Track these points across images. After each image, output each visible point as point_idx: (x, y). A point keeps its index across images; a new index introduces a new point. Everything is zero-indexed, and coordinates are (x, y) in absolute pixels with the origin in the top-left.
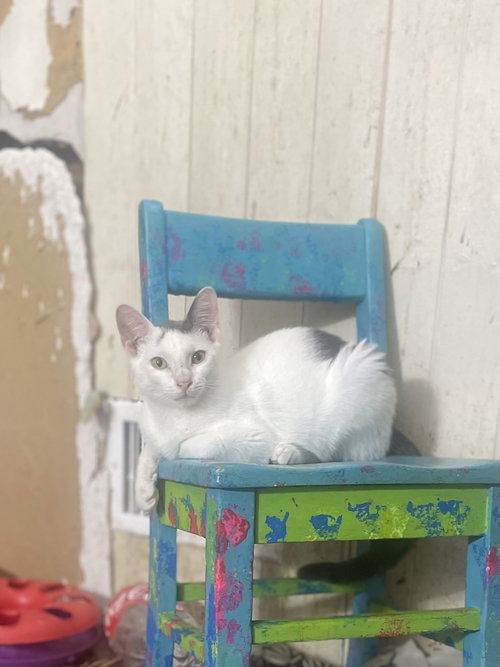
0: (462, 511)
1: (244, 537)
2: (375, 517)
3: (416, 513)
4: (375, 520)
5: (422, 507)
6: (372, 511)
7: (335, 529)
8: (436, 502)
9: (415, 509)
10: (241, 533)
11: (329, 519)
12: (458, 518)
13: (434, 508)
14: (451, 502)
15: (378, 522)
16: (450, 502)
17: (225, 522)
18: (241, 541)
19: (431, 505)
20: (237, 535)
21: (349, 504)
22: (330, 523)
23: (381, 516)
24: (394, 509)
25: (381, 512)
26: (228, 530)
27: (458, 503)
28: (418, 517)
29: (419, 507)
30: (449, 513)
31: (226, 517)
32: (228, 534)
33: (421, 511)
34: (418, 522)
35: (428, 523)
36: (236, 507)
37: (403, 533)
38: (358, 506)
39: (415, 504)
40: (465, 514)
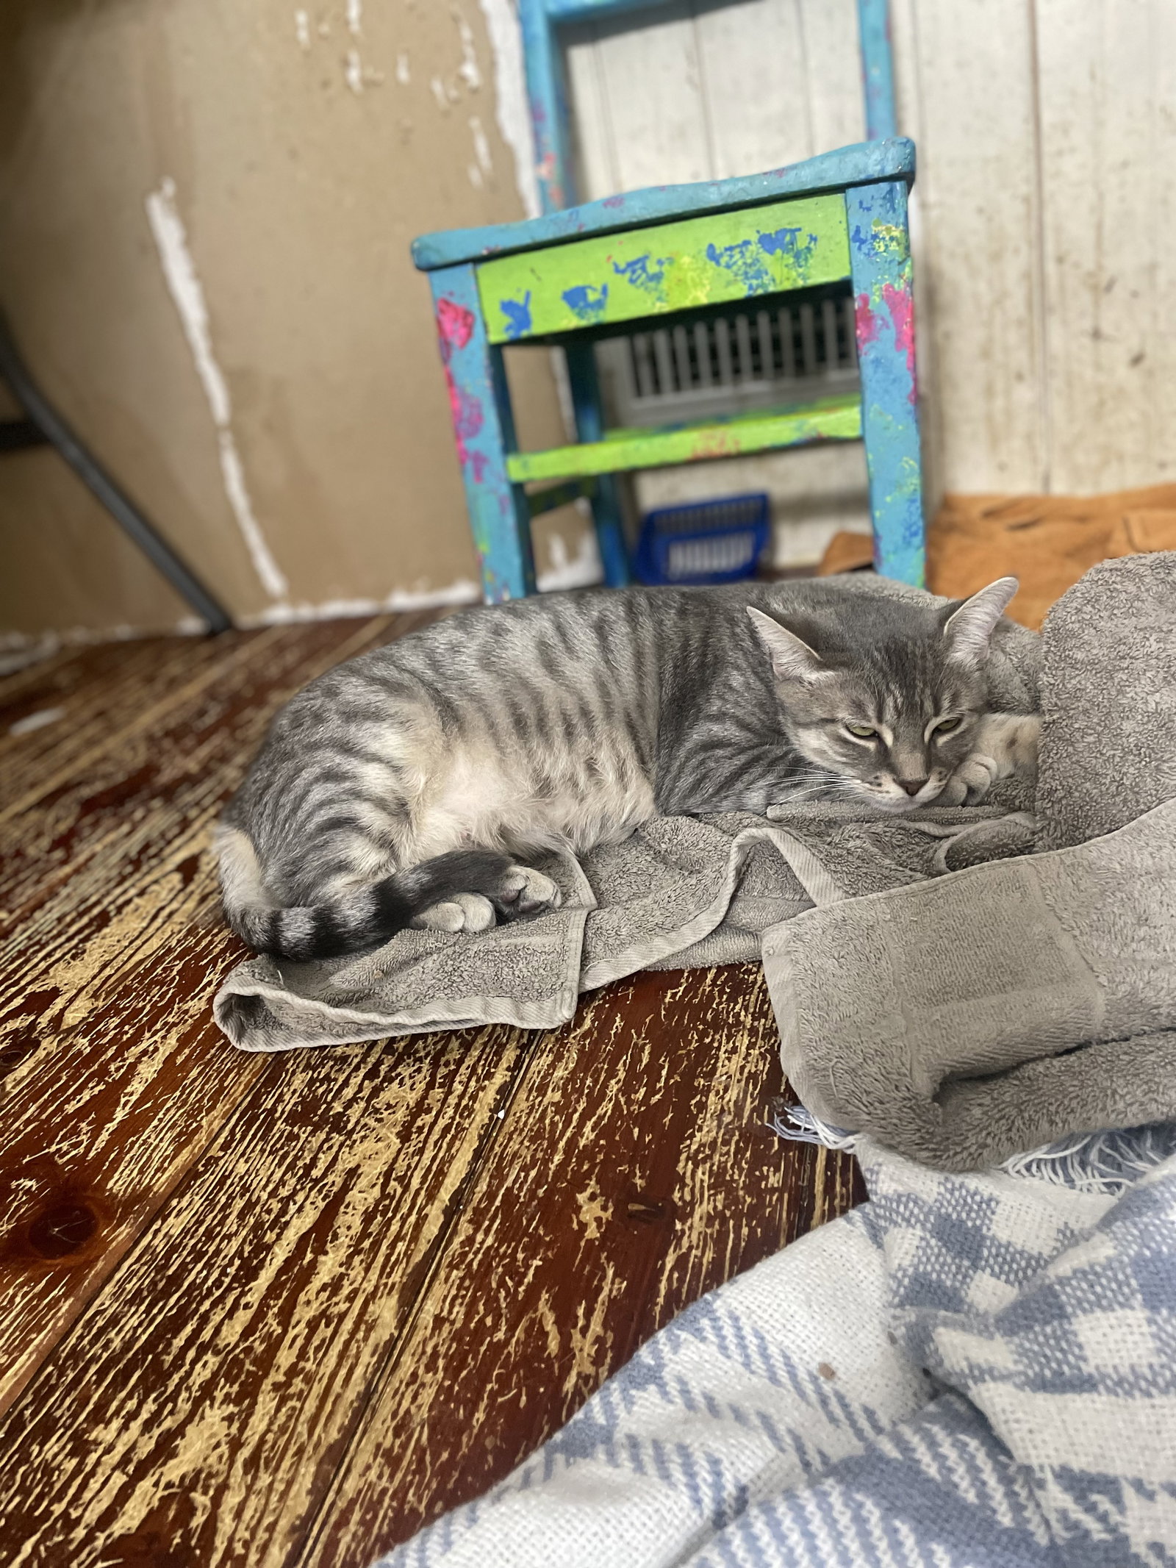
0: (802, 242)
1: (469, 335)
2: (657, 277)
3: (724, 260)
4: (658, 283)
5: (730, 249)
6: (652, 268)
7: (600, 305)
8: (754, 238)
9: (721, 255)
10: (465, 330)
11: (589, 291)
12: (797, 256)
13: (753, 248)
14: (781, 233)
15: (664, 285)
16: (777, 233)
17: (441, 317)
18: (467, 341)
19: (747, 243)
20: (459, 332)
21: (614, 263)
22: (592, 297)
23: (666, 274)
24: (686, 260)
25: (665, 268)
26: (448, 326)
27: (793, 231)
28: (728, 266)
29: (726, 249)
30: (779, 252)
31: (442, 311)
32: (448, 333)
33: (731, 256)
34: (729, 274)
35: (746, 273)
36: (451, 294)
37: (707, 296)
38: (630, 265)
39: (719, 247)
40: (809, 249)
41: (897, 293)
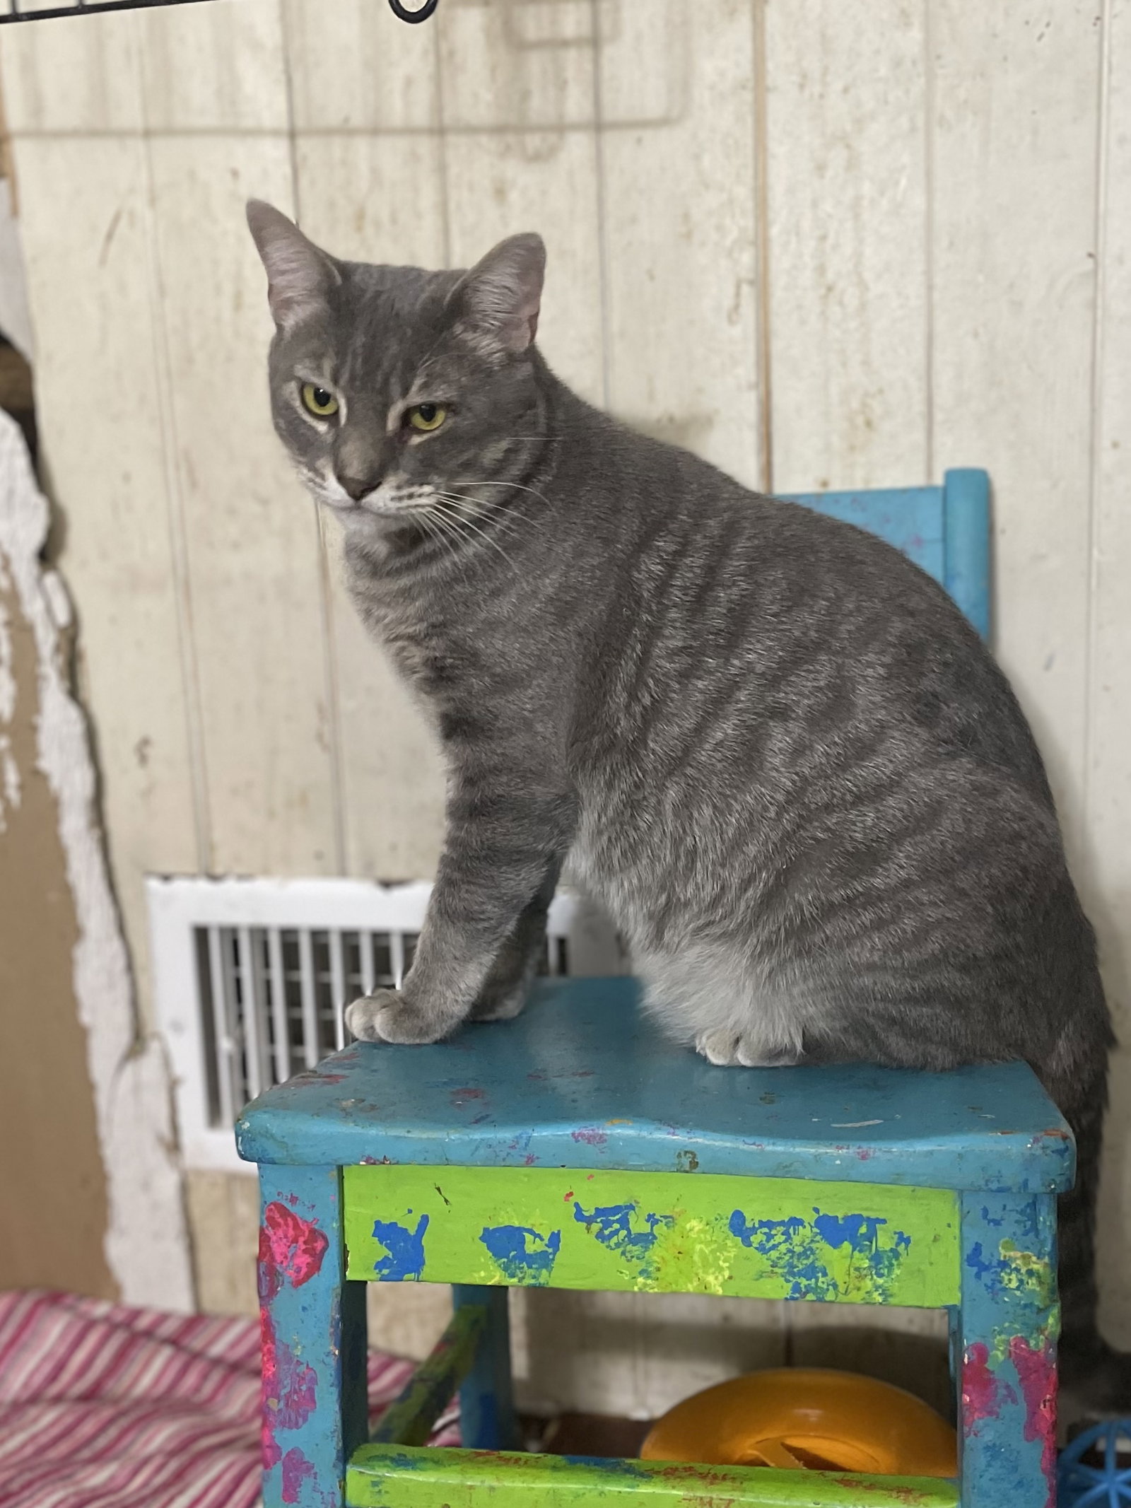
0: (884, 1241)
1: (315, 1267)
2: (647, 1240)
3: (757, 1239)
4: (647, 1249)
5: (769, 1224)
6: (638, 1225)
7: (544, 1260)
8: (809, 1218)
9: (754, 1230)
10: (307, 1259)
11: (528, 1237)
12: (877, 1258)
13: (805, 1232)
14: (855, 1220)
15: (656, 1253)
16: (846, 1218)
17: (270, 1232)
18: (308, 1276)
19: (796, 1222)
20: (297, 1261)
21: (577, 1205)
22: (532, 1246)
23: (660, 1238)
24: (695, 1225)
25: (660, 1229)
26: (277, 1248)
27: (873, 1223)
28: (762, 1249)
29: (762, 1224)
30: (847, 1246)
31: (272, 1222)
32: (278, 1258)
33: (770, 1237)
34: (763, 1262)
35: (791, 1266)
36: (294, 1200)
37: (722, 1284)
38: (600, 1212)
39: (752, 1217)
40: (896, 1254)
41: (1034, 1353)
